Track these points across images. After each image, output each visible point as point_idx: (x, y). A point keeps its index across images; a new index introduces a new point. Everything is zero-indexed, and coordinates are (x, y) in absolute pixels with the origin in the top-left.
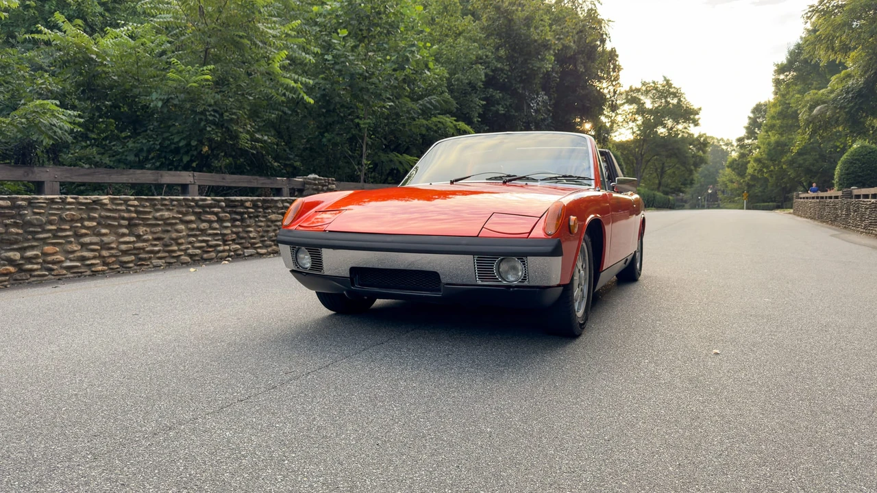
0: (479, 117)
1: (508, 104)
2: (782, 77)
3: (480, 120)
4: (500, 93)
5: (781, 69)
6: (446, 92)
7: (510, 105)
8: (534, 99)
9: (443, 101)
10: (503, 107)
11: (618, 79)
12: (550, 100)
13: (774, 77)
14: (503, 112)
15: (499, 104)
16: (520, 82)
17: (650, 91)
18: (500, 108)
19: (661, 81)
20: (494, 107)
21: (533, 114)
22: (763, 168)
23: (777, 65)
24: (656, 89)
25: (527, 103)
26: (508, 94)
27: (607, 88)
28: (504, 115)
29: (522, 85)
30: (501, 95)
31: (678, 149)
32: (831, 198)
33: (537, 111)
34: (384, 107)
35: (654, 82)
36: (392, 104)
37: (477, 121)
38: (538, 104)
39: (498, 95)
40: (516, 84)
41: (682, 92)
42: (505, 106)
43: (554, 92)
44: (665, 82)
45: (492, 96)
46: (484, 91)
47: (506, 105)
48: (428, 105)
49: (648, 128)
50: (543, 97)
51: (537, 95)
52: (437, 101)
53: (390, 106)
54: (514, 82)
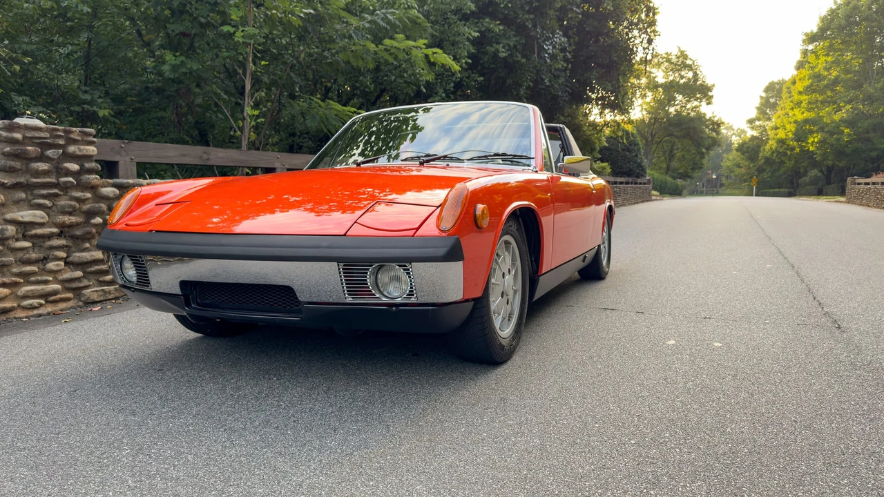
0: (469, 57)
1: (512, 44)
2: (811, 47)
3: (470, 61)
4: (499, 24)
5: (812, 38)
6: (416, 8)
7: (515, 47)
8: (548, 39)
9: (409, 18)
10: (503, 47)
11: (655, 25)
12: (570, 45)
13: (802, 48)
14: (504, 54)
15: (498, 43)
16: (529, 12)
17: (662, 63)
18: (500, 47)
19: (675, 52)
20: (492, 46)
21: (548, 61)
22: (787, 150)
23: (806, 34)
24: (669, 60)
25: (538, 43)
26: (512, 30)
27: (640, 36)
28: (505, 58)
29: (532, 16)
30: (501, 28)
31: (694, 128)
32: (874, 184)
33: (553, 57)
34: (293, 14)
35: (667, 54)
36: (312, 11)
37: (466, 62)
38: (554, 47)
39: (497, 28)
40: (523, 15)
41: (699, 64)
42: (507, 48)
43: (574, 34)
44: (679, 54)
45: (489, 30)
46: (477, 23)
47: (509, 45)
48: (382, 23)
49: (661, 105)
50: (560, 39)
51: (553, 33)
52: (400, 20)
53: (305, 14)
54: (520, 12)
